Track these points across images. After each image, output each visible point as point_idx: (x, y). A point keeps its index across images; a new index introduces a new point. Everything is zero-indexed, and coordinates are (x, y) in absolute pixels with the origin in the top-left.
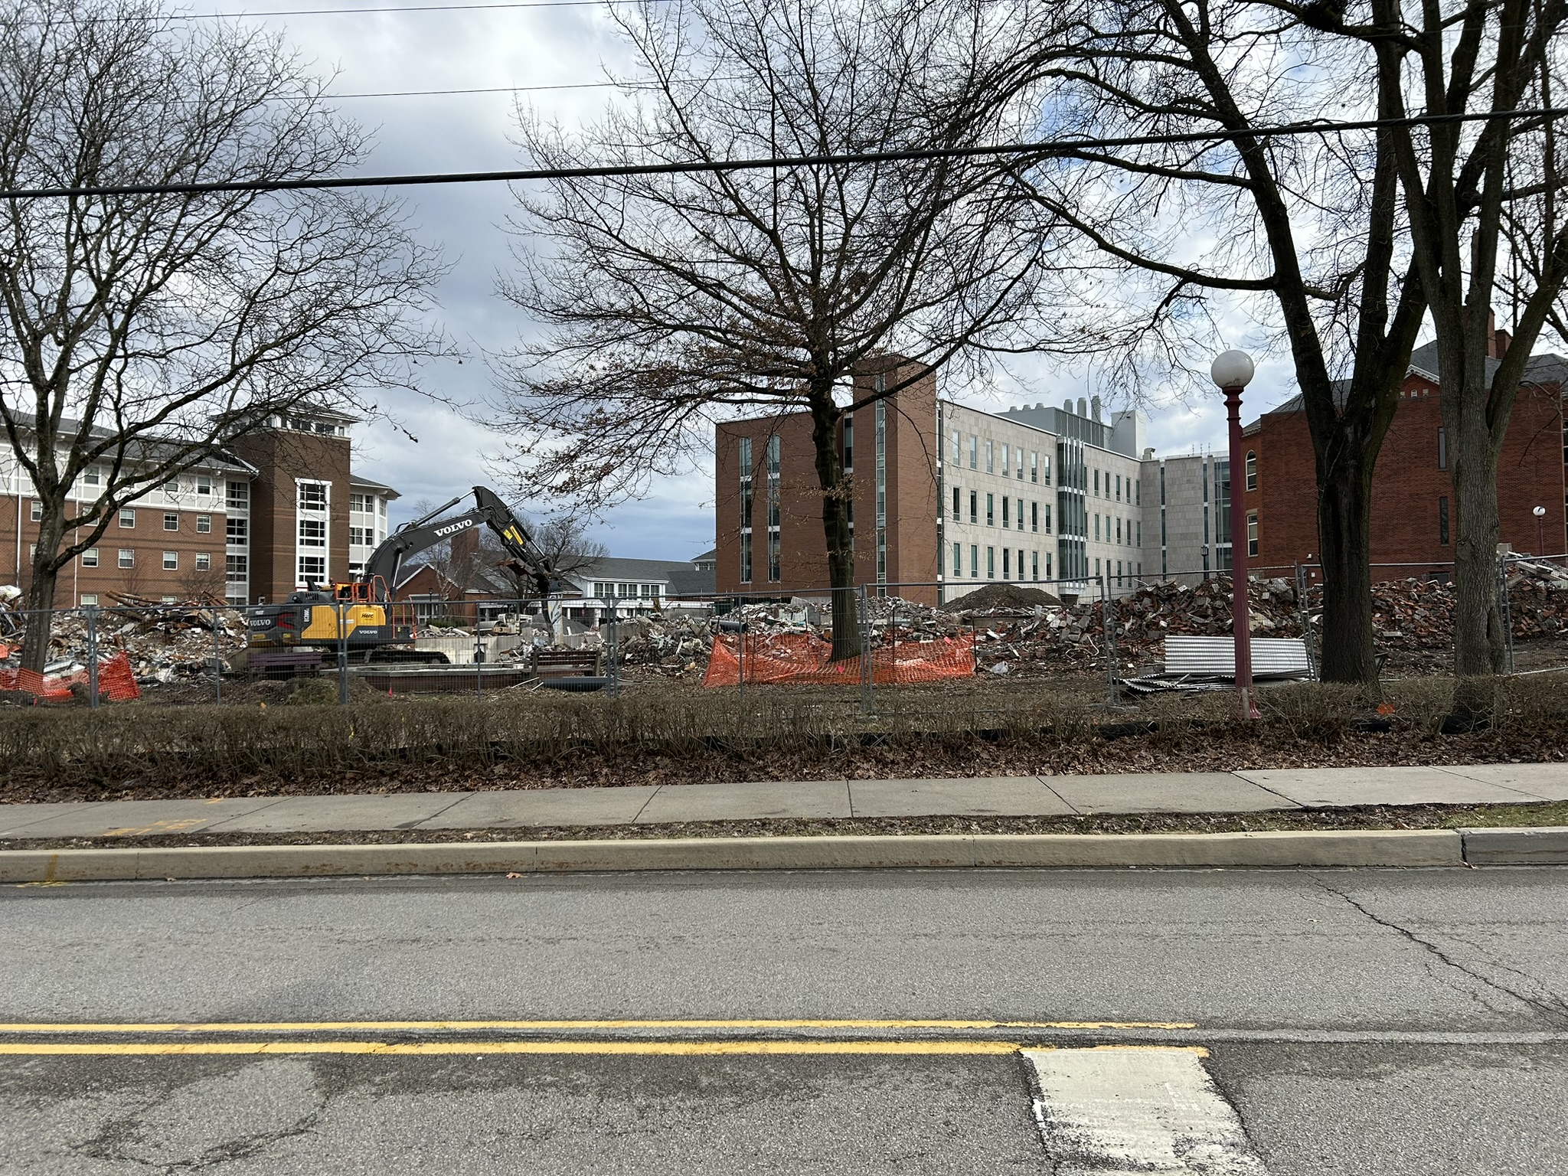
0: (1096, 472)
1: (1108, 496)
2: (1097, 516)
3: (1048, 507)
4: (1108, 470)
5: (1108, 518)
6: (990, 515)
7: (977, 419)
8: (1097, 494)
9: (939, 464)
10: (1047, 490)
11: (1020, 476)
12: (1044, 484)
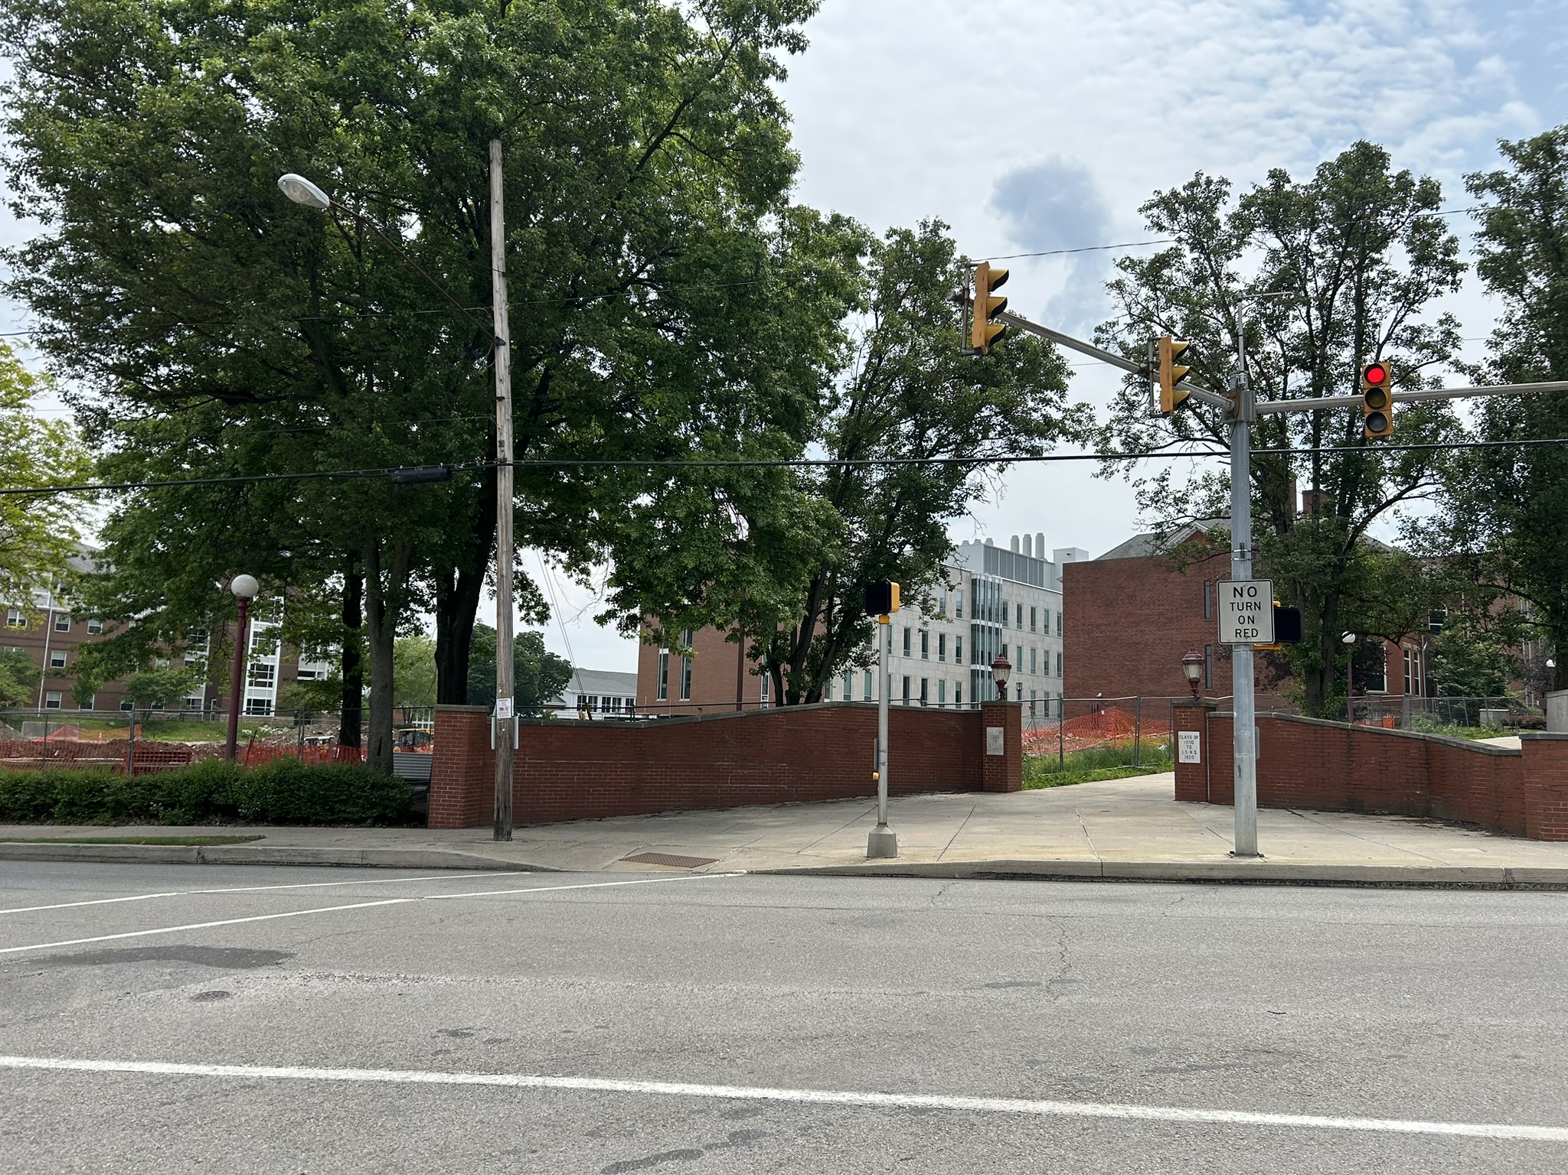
0: (1019, 608)
3: (959, 638)
10: (958, 622)
12: (955, 615)
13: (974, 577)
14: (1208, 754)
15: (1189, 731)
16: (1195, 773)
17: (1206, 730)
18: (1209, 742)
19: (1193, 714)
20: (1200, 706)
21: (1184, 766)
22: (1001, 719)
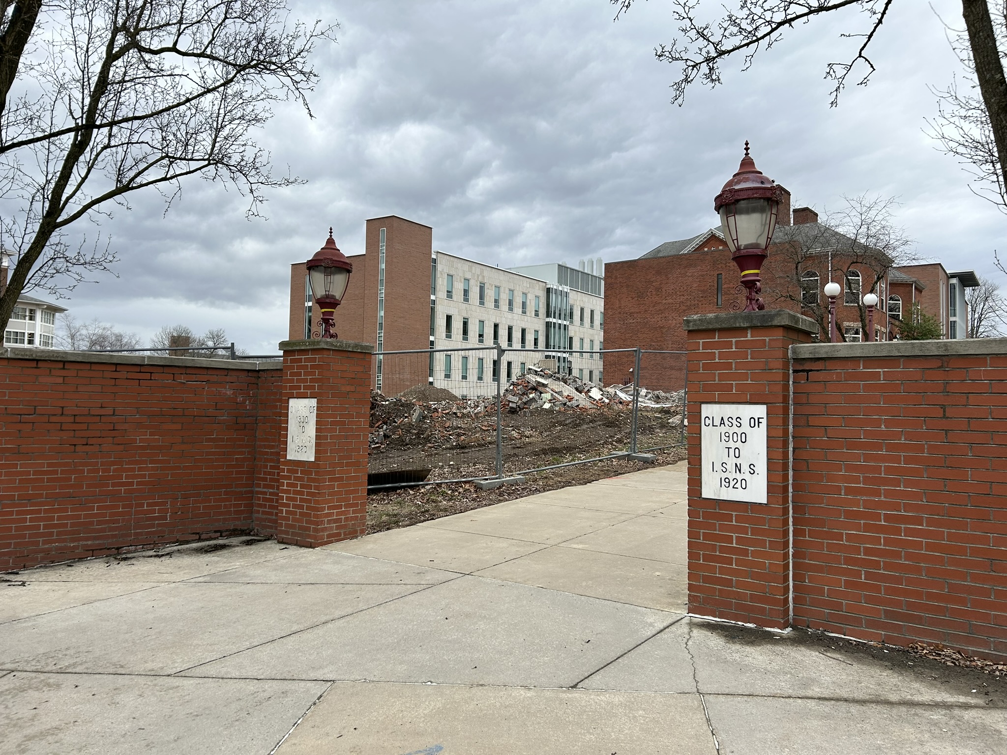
0: (582, 310)
1: (592, 326)
2: (582, 340)
3: (536, 332)
4: (593, 308)
5: (592, 341)
6: (481, 335)
7: (471, 267)
8: (582, 323)
9: (432, 297)
10: (536, 320)
11: (511, 309)
12: (533, 315)
13: (548, 286)
14: (791, 473)
15: (733, 403)
16: (749, 532)
17: (786, 399)
18: (793, 437)
19: (747, 351)
20: (770, 324)
21: (717, 511)
22: (312, 380)
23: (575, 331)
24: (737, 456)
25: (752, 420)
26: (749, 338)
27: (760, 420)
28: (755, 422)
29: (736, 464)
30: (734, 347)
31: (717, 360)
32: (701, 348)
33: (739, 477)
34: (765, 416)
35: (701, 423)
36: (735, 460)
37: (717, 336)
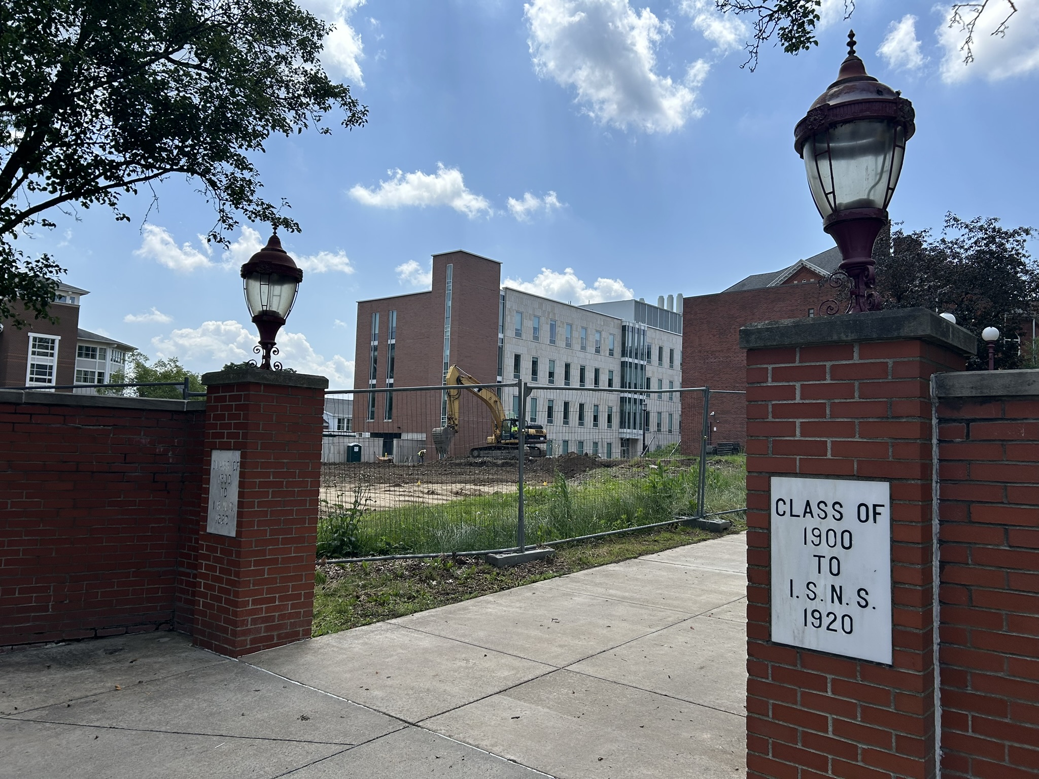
0: (661, 349)
1: (671, 366)
2: (660, 379)
3: (611, 372)
4: (672, 347)
5: (671, 380)
6: (551, 375)
7: (540, 304)
8: (660, 363)
9: (501, 336)
10: (610, 359)
12: (608, 354)
13: (624, 324)
14: (936, 608)
15: (828, 476)
16: (859, 715)
17: (926, 470)
18: (940, 541)
19: (853, 385)
20: (896, 334)
21: (799, 668)
22: (237, 426)
23: (653, 371)
24: (835, 571)
25: (863, 509)
26: (856, 359)
27: (878, 509)
28: (867, 513)
29: (833, 587)
30: (828, 377)
31: (798, 400)
32: (770, 379)
33: (839, 610)
34: (887, 502)
35: (770, 509)
36: (831, 580)
37: (797, 358)
